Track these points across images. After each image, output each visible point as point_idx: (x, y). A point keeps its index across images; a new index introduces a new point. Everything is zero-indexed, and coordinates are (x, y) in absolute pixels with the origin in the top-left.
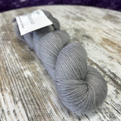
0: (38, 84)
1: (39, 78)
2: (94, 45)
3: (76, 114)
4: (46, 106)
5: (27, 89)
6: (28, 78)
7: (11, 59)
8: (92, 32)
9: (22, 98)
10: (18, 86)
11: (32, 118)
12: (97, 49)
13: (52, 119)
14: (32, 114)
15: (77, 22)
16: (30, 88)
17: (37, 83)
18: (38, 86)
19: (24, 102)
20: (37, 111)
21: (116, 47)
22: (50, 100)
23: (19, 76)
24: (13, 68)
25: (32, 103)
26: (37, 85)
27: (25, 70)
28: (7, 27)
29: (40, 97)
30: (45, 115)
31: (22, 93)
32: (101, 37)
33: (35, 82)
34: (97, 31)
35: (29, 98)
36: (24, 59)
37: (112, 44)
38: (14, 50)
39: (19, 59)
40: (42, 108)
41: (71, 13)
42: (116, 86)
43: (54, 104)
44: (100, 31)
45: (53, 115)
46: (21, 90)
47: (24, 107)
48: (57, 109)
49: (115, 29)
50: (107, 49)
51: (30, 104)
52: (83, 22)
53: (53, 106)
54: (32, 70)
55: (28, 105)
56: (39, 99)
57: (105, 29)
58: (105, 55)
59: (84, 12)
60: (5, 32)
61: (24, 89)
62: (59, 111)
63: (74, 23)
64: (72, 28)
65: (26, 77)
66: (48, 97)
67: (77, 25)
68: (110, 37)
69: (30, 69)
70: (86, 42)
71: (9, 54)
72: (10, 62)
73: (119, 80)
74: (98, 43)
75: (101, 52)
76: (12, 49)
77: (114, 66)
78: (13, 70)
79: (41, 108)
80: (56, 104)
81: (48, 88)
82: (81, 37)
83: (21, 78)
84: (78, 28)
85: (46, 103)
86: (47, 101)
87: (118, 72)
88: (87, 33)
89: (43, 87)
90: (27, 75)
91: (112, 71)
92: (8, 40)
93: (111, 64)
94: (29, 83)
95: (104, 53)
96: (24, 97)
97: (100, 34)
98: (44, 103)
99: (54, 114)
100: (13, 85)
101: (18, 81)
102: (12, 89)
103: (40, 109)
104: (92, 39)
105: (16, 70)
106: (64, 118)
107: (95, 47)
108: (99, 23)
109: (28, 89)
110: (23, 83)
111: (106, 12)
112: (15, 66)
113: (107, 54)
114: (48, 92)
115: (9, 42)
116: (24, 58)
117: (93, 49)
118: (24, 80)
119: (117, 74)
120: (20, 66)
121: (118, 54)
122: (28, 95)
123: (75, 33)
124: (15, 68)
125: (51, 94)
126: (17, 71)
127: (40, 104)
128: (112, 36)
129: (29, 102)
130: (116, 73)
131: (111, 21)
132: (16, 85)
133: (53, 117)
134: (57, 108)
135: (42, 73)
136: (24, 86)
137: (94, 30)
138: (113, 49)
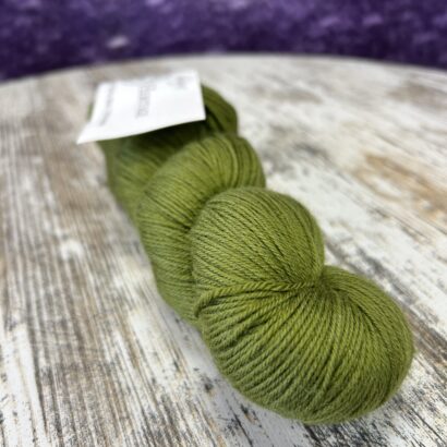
0: (99, 279)
2: (331, 174)
3: (201, 372)
4: (104, 342)
5: (57, 293)
6: (71, 261)
8: (334, 137)
9: (34, 313)
10: (31, 283)
11: (50, 371)
12: (335, 187)
13: (114, 379)
14: (53, 362)
16: (66, 290)
17: (96, 276)
18: (96, 284)
19: (37, 327)
20: (71, 354)
21: (412, 182)
22: (123, 326)
23: (42, 256)
25: (62, 332)
26: (92, 283)
27: (65, 238)
29: (94, 316)
30: (95, 366)
31: (38, 302)
32: (362, 153)
33: (90, 275)
34: (353, 135)
35: (57, 317)
36: (71, 207)
37: (397, 175)
38: (46, 183)
43: (134, 338)
44: (366, 134)
45: (121, 369)
46: (37, 293)
47: (33, 341)
48: (138, 354)
49: (426, 129)
50: (372, 187)
51: (55, 333)
52: (311, 106)
53: (127, 344)
54: (90, 240)
55: (48, 335)
56: (87, 322)
57: (386, 127)
60: (35, 134)
61: (46, 291)
62: (145, 360)
64: (263, 123)
65: (65, 256)
66: (120, 317)
67: (286, 114)
68: (399, 151)
69: (83, 238)
70: (302, 164)
71: (27, 195)
75: (346, 195)
76: (40, 178)
77: (384, 239)
79: (88, 345)
80: (140, 338)
82: (290, 149)
83: (46, 260)
84: (284, 124)
85: (107, 334)
86: (112, 327)
87: (393, 258)
88: (314, 139)
89: (112, 287)
90: (70, 253)
91: (371, 254)
92: (36, 153)
93: (374, 234)
94: (69, 274)
96: (40, 314)
97: (361, 141)
98: (101, 332)
99: (124, 367)
101: (34, 267)
102: (10, 289)
103: (81, 349)
106: (154, 380)
109: (61, 291)
110: (49, 273)
112: (38, 227)
113: (369, 203)
114: (124, 302)
115: (38, 160)
117: (321, 187)
119: (388, 262)
120: (53, 227)
121: (409, 203)
122: (55, 307)
125: (131, 309)
126: (41, 239)
127: (86, 336)
129: (54, 328)
130: (384, 258)
131: (416, 103)
132: (26, 279)
133: (119, 373)
134: (142, 351)
136: (50, 284)
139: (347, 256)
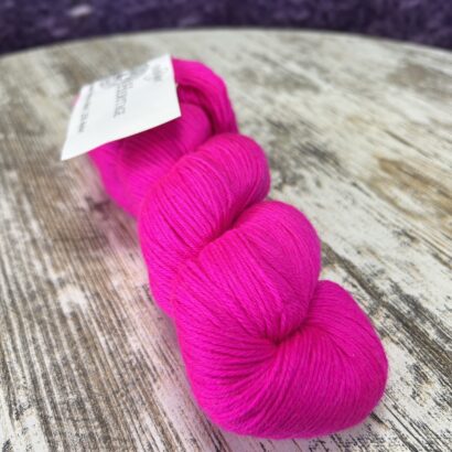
0: (111, 339)
1: (116, 316)
2: (345, 186)
4: (132, 429)
5: (64, 358)
6: (74, 316)
7: (13, 242)
8: (341, 136)
9: (44, 393)
10: (31, 348)
12: (354, 202)
15: (283, 97)
16: (76, 357)
17: (107, 337)
18: (109, 348)
19: (50, 412)
20: (96, 447)
21: (433, 194)
22: (151, 404)
23: (39, 309)
24: (19, 275)
25: (81, 417)
26: (104, 346)
27: (63, 283)
28: (9, 113)
29: (114, 393)
31: (45, 375)
32: (375, 156)
33: (99, 334)
34: (361, 132)
35: (71, 396)
36: (62, 240)
37: (415, 184)
38: (27, 207)
39: (45, 240)
40: (115, 436)
41: (265, 59)
42: (418, 350)
43: (166, 420)
44: (374, 131)
46: (42, 364)
47: (48, 432)
49: (435, 122)
50: (392, 201)
51: (72, 419)
52: (309, 94)
53: (159, 428)
54: (91, 286)
55: (64, 422)
56: (107, 400)
57: (392, 120)
58: (384, 225)
59: (315, 56)
61: (52, 359)
63: (270, 101)
64: (261, 119)
65: (67, 310)
66: (143, 391)
67: (284, 107)
68: (412, 152)
69: (83, 283)
70: (312, 172)
71: (7, 222)
72: (8, 252)
73: (434, 325)
74: (362, 180)
75: (368, 212)
76: (19, 202)
77: (418, 271)
78: (17, 284)
79: (114, 434)
80: (172, 419)
81: (145, 357)
82: (297, 153)
83: (46, 318)
84: (284, 120)
85: (134, 416)
86: (138, 406)
87: (431, 295)
88: (320, 140)
89: (128, 351)
90: (70, 304)
91: (407, 290)
92: (8, 167)
93: (406, 263)
94: (76, 336)
95: (383, 216)
96: (50, 392)
97: (371, 141)
98: (126, 414)
100: (13, 342)
101: (32, 326)
102: (7, 360)
103: (107, 439)
104: (337, 163)
105: (28, 286)
107: (348, 195)
108: (372, 98)
109: (70, 358)
110: (51, 335)
111: (401, 56)
112: (28, 271)
113: (394, 221)
114: (146, 372)
115: (13, 175)
116: (64, 239)
117: (339, 202)
118: (58, 323)
119: (427, 300)
120: (45, 270)
121: (435, 221)
122: (66, 383)
123: (273, 137)
124: (26, 275)
125: (155, 381)
126: (34, 288)
127: (110, 421)
128: (420, 151)
129: (70, 411)
130: (422, 296)
131: (420, 90)
132: (24, 342)
134: (177, 438)
135: (130, 298)
136: (55, 350)
137: (350, 124)
138: (419, 202)
139: (382, 294)
